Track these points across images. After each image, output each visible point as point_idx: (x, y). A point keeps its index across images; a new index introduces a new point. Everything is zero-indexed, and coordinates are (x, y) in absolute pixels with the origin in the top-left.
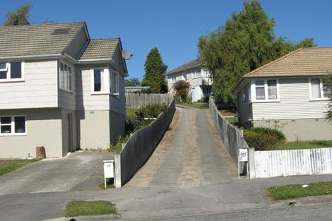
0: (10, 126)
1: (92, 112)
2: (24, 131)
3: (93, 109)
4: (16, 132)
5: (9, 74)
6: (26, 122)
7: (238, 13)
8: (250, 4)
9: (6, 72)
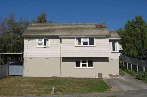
0: (86, 64)
1: (112, 60)
2: (92, 66)
3: (112, 58)
4: (89, 67)
5: (88, 43)
6: (93, 63)
7: (131, 21)
8: (138, 17)
9: (87, 42)
